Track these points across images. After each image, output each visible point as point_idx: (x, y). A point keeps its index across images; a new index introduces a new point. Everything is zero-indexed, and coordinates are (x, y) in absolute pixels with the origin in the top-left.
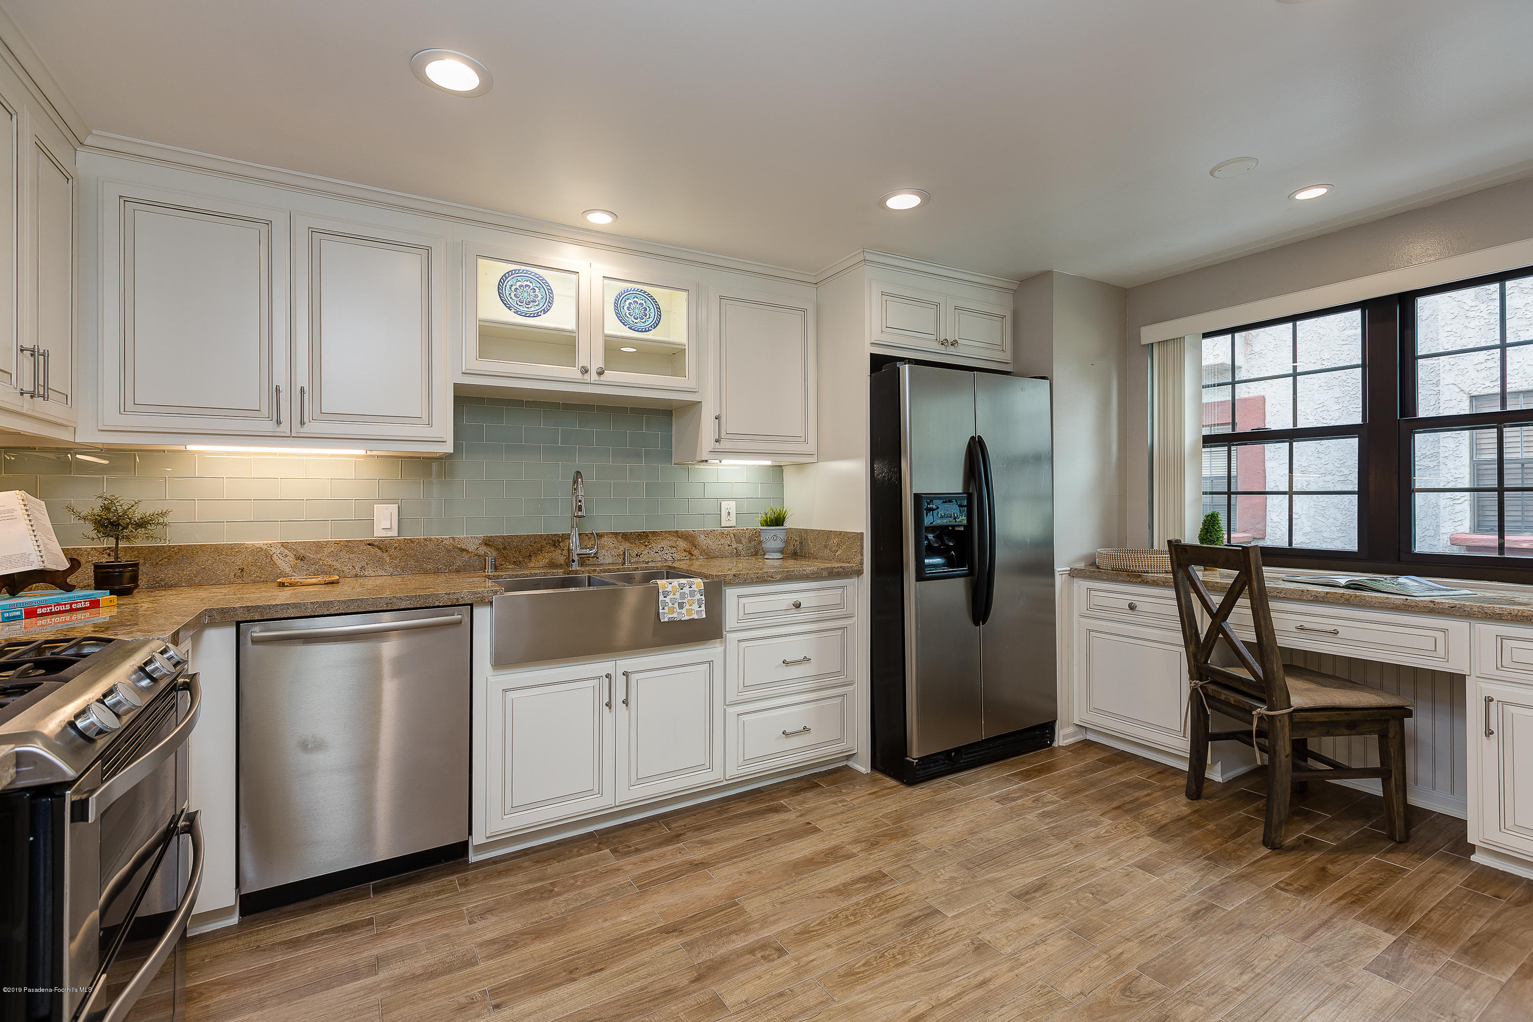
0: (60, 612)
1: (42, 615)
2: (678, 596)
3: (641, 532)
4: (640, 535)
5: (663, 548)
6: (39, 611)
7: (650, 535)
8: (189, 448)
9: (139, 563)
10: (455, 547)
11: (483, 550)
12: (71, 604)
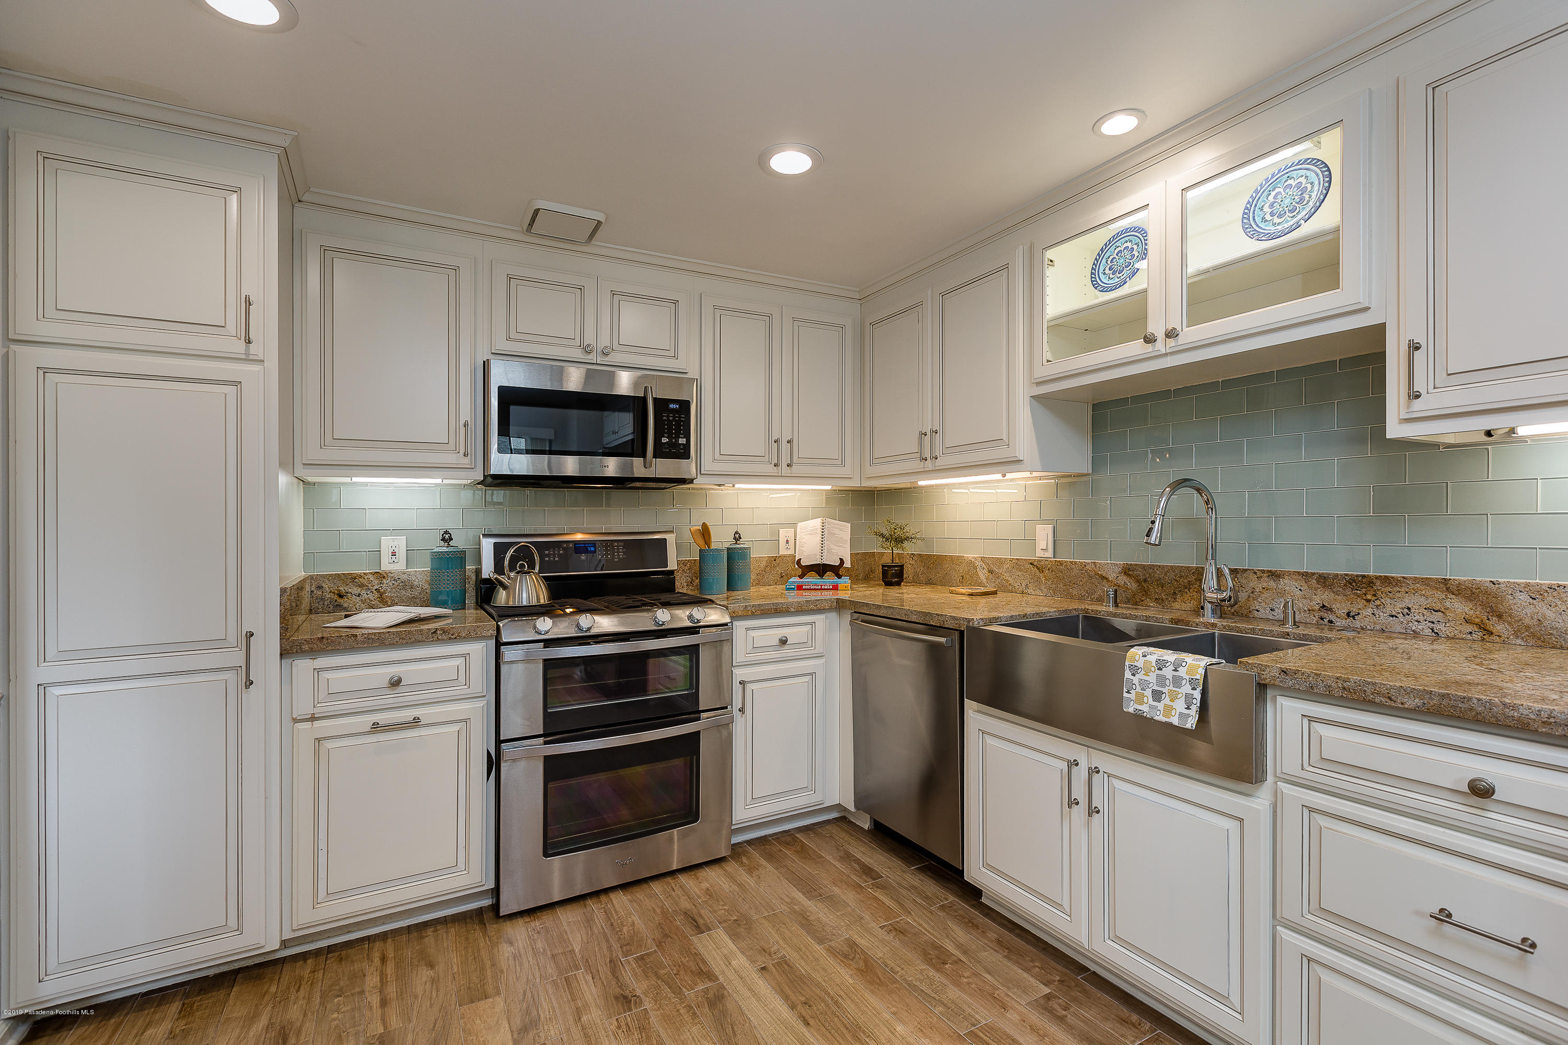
0: (815, 589)
1: (805, 589)
2: (1152, 678)
3: (1357, 576)
4: (1354, 581)
5: (1409, 609)
6: (804, 587)
7: (1378, 583)
8: (921, 483)
9: (903, 565)
10: (1097, 574)
11: (1123, 579)
12: (821, 586)
